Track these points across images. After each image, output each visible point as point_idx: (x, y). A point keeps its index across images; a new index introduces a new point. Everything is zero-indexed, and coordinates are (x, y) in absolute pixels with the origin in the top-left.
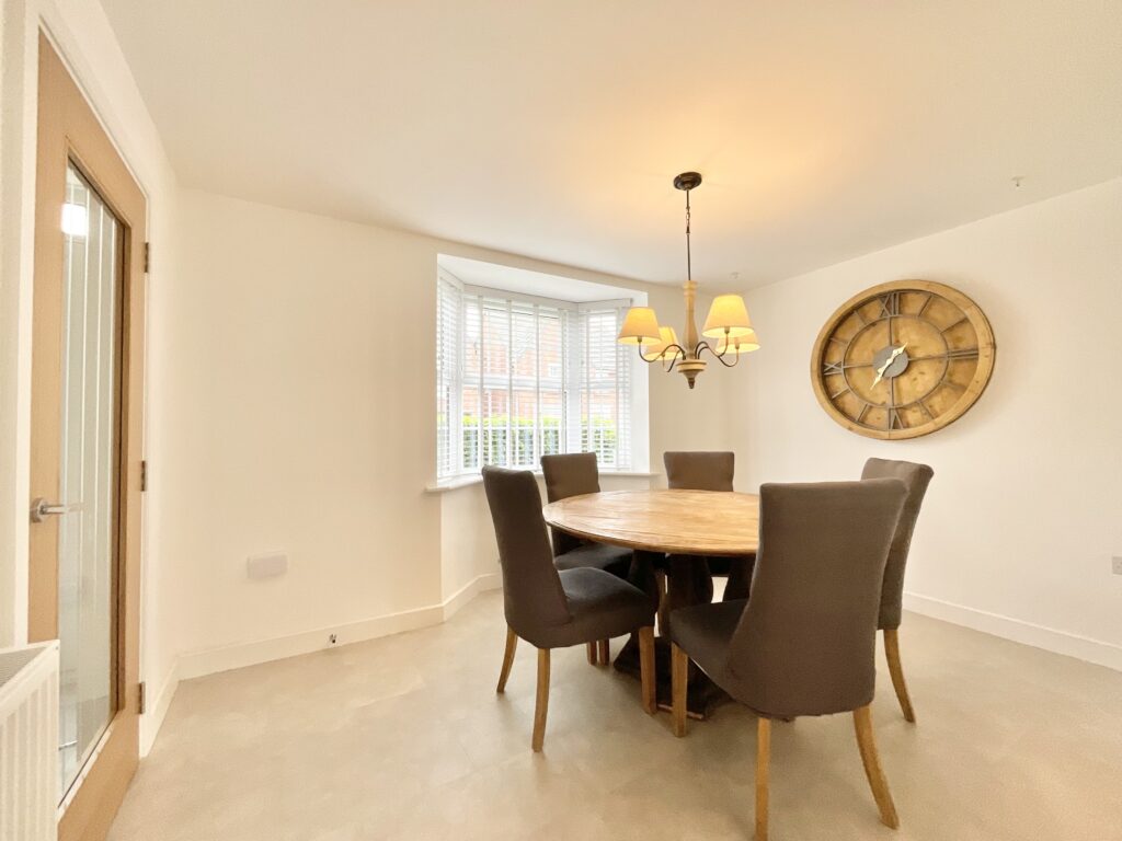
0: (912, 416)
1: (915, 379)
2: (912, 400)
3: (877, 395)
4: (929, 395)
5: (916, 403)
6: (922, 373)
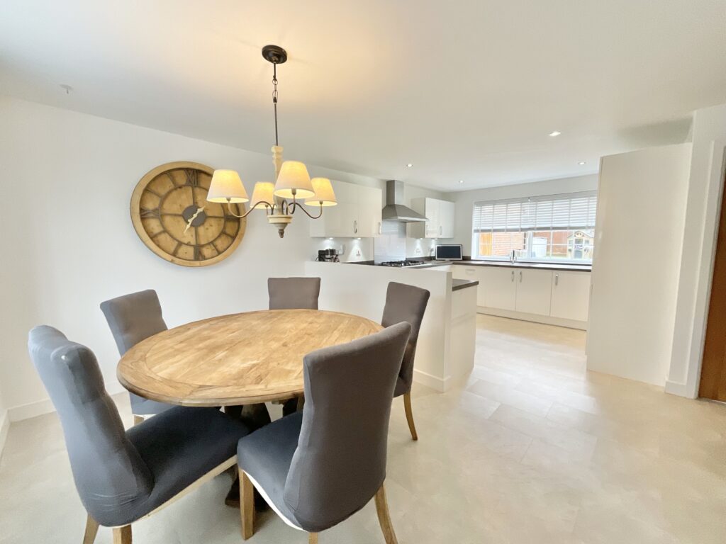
0: (207, 252)
1: (207, 229)
2: (206, 242)
3: (184, 237)
4: (215, 240)
5: (209, 244)
6: (211, 226)
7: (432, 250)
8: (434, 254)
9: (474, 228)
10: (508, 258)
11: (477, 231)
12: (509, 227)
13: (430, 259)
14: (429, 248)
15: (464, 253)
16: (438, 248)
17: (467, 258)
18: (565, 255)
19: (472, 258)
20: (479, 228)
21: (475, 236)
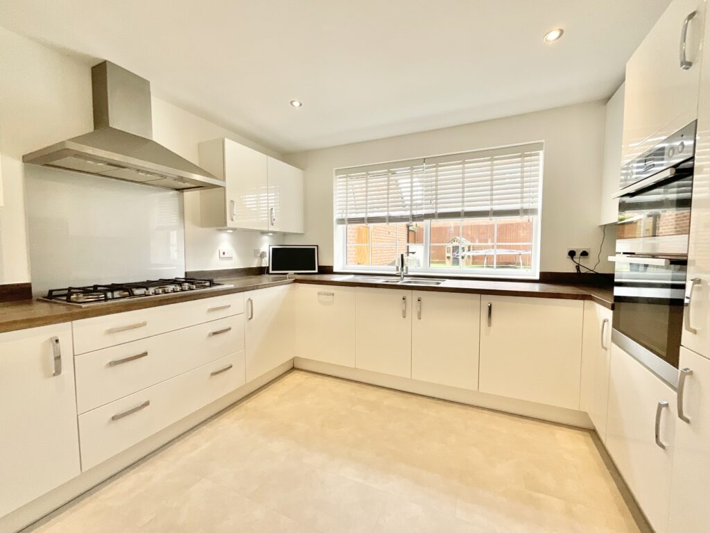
7: (262, 256)
8: (266, 262)
9: (336, 216)
10: (395, 268)
11: (341, 221)
12: (393, 214)
13: (261, 271)
14: (256, 251)
15: (323, 261)
16: (274, 249)
17: (327, 270)
18: (444, 263)
19: (335, 270)
20: (344, 216)
21: (339, 230)
